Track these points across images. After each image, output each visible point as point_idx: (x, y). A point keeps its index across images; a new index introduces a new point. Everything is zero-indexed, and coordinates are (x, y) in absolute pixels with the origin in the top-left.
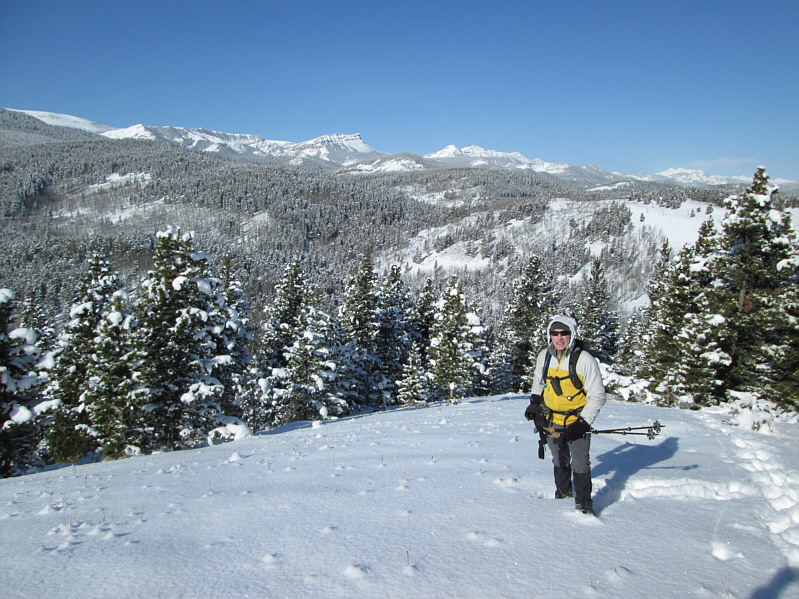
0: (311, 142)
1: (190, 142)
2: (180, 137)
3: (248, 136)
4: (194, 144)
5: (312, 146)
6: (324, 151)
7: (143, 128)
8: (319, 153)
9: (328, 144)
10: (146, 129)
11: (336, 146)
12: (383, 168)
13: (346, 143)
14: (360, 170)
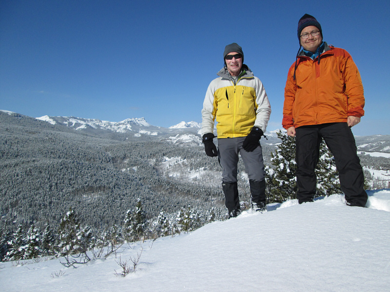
0: (123, 122)
1: (71, 124)
2: (66, 121)
3: (94, 120)
4: (73, 125)
5: (123, 124)
6: (129, 126)
7: (48, 118)
8: (127, 127)
9: (130, 122)
10: (50, 118)
11: (134, 123)
12: (181, 138)
13: (138, 122)
14: (171, 139)
